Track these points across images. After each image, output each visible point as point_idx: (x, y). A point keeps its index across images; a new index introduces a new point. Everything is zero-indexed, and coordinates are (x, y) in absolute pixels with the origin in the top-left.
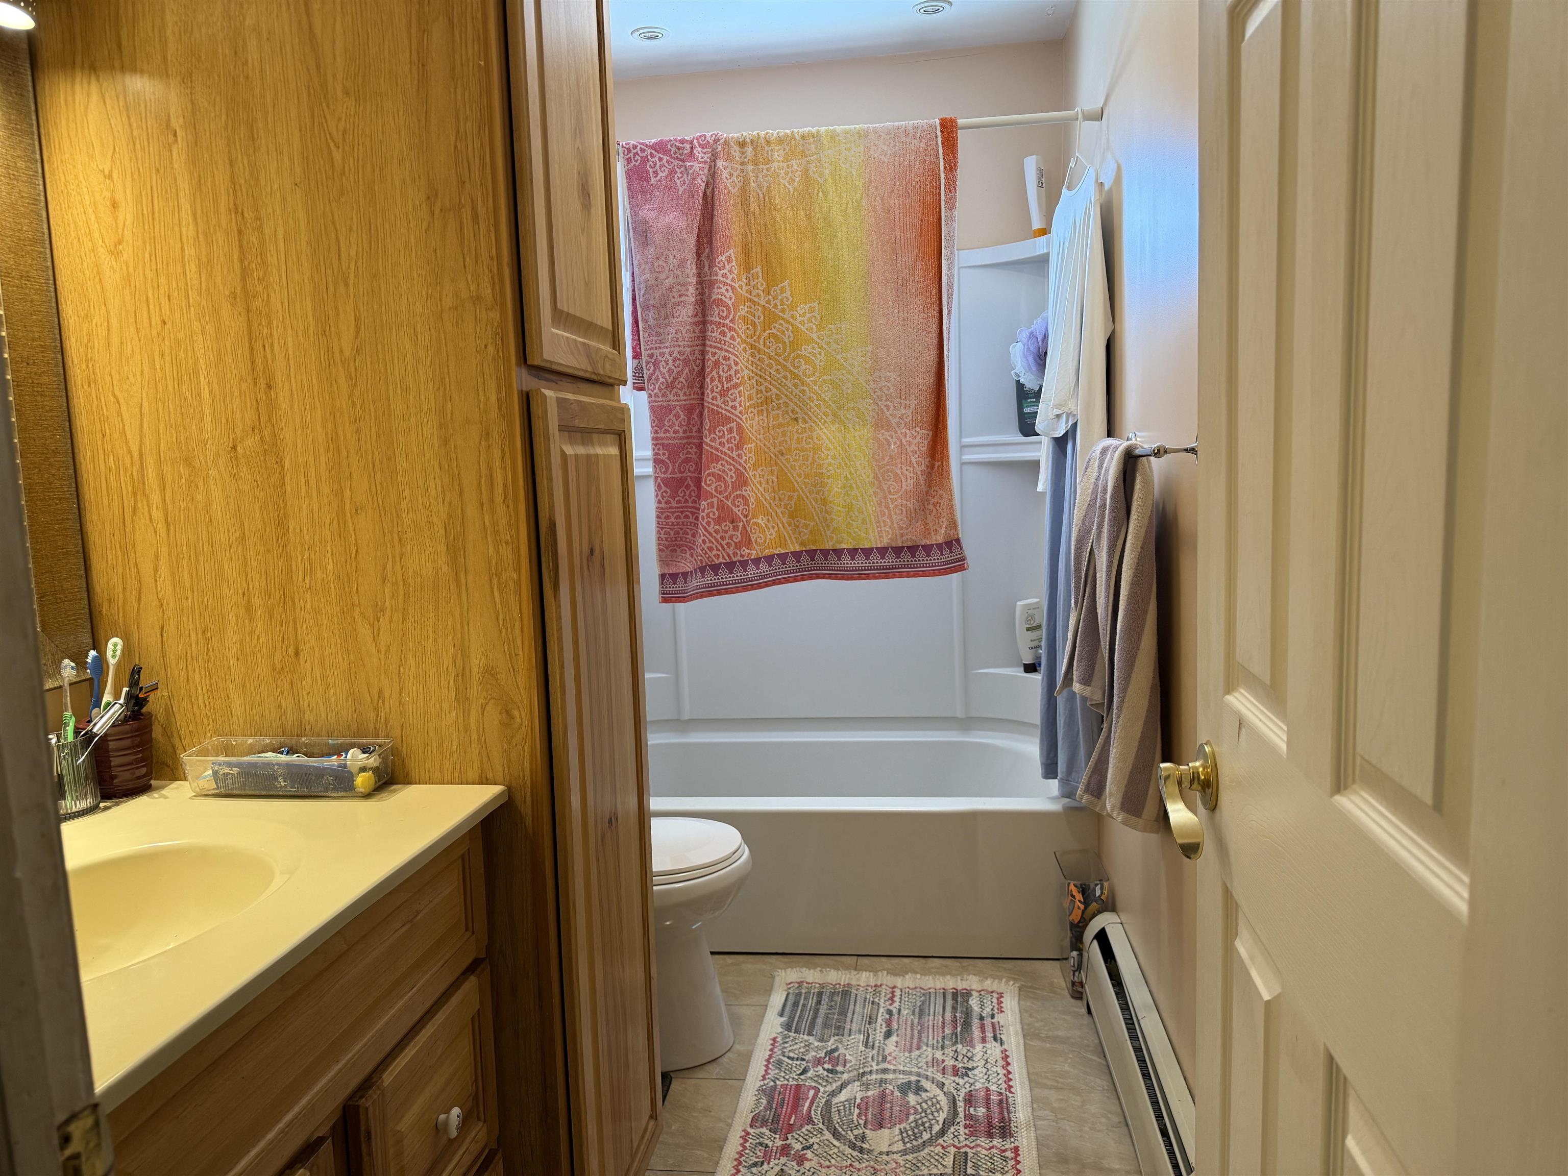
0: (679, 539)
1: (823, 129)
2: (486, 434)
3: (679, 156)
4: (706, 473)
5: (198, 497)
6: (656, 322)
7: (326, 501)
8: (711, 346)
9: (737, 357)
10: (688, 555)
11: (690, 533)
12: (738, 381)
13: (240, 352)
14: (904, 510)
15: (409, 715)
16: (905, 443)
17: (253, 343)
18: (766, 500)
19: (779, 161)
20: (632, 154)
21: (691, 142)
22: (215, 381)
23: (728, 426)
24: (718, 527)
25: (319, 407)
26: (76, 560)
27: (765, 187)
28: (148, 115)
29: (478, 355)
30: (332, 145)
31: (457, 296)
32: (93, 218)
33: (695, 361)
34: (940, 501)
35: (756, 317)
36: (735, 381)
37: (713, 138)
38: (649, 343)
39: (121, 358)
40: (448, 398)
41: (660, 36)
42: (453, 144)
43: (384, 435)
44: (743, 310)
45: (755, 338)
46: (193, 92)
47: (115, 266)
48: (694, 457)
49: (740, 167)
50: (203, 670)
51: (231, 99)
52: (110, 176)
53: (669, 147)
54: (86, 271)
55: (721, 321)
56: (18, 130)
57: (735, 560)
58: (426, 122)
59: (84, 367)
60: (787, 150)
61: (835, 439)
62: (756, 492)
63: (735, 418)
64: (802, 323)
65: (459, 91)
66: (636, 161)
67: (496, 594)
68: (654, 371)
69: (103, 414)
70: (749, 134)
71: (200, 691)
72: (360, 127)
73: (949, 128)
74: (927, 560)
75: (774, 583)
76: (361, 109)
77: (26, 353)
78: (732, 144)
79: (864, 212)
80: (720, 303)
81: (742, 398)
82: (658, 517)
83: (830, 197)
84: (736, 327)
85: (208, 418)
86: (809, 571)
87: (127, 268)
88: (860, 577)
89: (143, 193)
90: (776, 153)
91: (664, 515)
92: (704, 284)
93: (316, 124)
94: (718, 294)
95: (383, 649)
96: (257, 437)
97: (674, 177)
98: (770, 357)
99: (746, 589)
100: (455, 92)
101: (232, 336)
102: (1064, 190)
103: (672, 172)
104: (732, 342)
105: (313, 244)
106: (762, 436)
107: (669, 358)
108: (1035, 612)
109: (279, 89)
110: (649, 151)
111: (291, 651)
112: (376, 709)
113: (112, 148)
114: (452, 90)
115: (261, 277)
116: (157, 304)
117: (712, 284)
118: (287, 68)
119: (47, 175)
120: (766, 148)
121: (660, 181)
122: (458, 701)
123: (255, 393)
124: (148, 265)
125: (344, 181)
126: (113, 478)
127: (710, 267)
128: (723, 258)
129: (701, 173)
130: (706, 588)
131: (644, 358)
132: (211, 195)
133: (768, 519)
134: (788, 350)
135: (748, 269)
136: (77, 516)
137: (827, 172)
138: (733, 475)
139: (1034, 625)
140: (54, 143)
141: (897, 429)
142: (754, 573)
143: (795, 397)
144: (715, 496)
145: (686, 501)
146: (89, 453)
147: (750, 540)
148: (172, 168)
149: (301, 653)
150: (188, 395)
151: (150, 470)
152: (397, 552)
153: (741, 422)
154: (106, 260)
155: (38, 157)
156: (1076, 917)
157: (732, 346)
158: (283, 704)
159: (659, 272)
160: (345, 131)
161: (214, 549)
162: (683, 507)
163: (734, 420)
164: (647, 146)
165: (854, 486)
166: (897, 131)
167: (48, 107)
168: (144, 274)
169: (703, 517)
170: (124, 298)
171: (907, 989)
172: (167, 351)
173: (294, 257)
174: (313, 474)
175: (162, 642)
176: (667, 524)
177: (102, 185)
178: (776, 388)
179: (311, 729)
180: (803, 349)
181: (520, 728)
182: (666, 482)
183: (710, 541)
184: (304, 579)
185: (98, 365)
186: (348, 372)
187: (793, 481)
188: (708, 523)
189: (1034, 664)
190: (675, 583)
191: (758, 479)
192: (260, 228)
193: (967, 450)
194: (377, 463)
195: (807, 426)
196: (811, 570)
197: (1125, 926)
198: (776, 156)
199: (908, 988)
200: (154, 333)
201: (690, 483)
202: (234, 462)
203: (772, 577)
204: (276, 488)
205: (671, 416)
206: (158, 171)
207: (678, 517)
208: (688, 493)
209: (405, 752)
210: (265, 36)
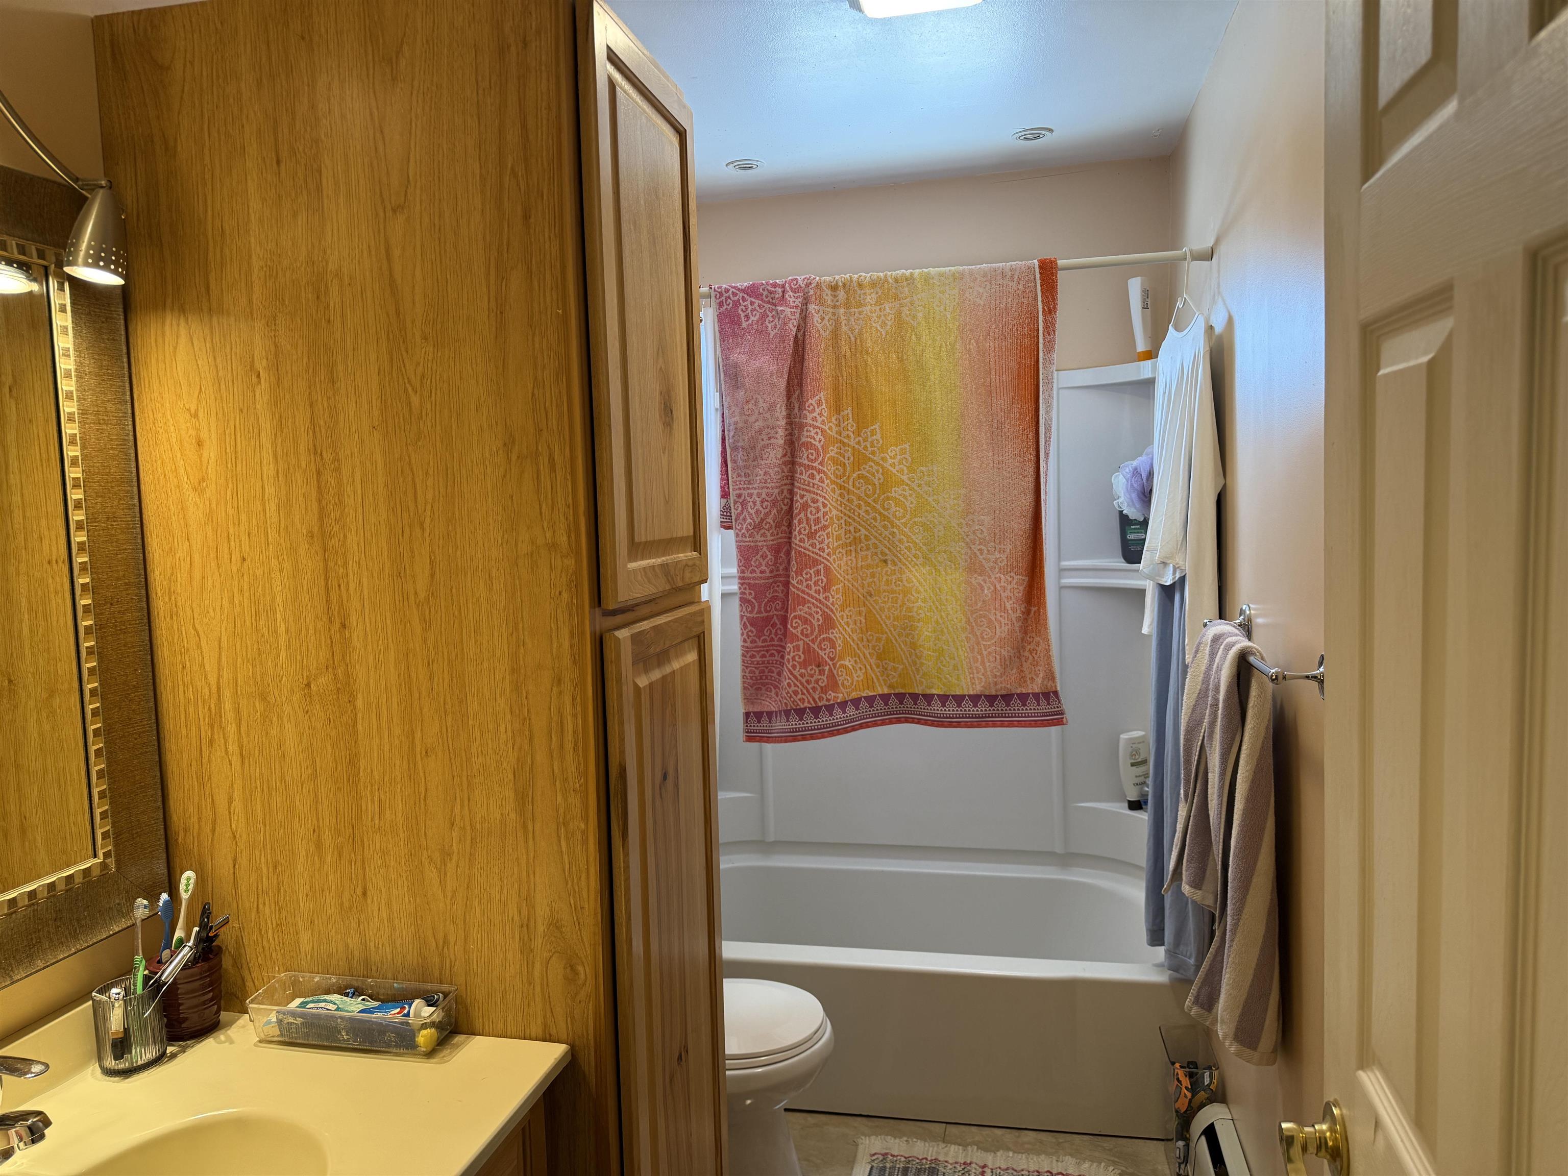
0: (764, 678)
1: (917, 272)
2: (558, 680)
3: (771, 300)
4: (792, 615)
5: (272, 732)
6: (745, 463)
7: (397, 742)
8: (799, 488)
9: (826, 499)
10: (773, 694)
11: (776, 671)
12: (826, 523)
13: (315, 590)
14: (998, 657)
15: (473, 963)
16: (999, 588)
17: (329, 582)
18: (853, 640)
19: (871, 305)
20: (724, 298)
21: (783, 286)
22: (291, 619)
23: (816, 569)
24: (803, 671)
25: (392, 648)
26: (154, 792)
27: (857, 331)
28: (233, 357)
29: (552, 602)
30: (410, 389)
31: (533, 543)
32: (179, 455)
33: (783, 500)
34: (1037, 648)
35: (846, 458)
36: (823, 522)
37: (805, 283)
38: (738, 483)
39: (202, 592)
40: (521, 644)
41: (755, 166)
42: (530, 392)
43: (456, 678)
44: (833, 451)
45: (845, 478)
46: (277, 334)
47: (199, 503)
48: (781, 595)
49: (832, 310)
50: (273, 905)
51: (313, 342)
52: (196, 416)
53: (761, 291)
54: (171, 506)
55: (810, 463)
56: (108, 375)
57: (820, 704)
58: (504, 369)
59: (167, 599)
60: (880, 294)
61: (926, 582)
62: (844, 633)
63: (822, 560)
64: (893, 465)
65: (537, 339)
66: (728, 305)
67: (564, 844)
68: (742, 511)
69: (184, 647)
70: (842, 277)
71: (269, 924)
72: (438, 372)
73: (1048, 270)
74: (1023, 710)
75: (861, 727)
76: (439, 355)
77: (110, 594)
78: (824, 288)
79: (958, 355)
80: (809, 446)
81: (831, 540)
82: (743, 655)
83: (923, 340)
84: (825, 469)
85: (283, 655)
86: (897, 714)
87: (210, 505)
88: (950, 725)
89: (227, 433)
90: (869, 297)
91: (749, 654)
92: (794, 427)
93: (395, 368)
94: (807, 437)
95: (449, 894)
96: (331, 676)
97: (765, 321)
98: (859, 498)
99: (832, 734)
100: (533, 341)
101: (309, 574)
102: (1171, 329)
103: (764, 316)
104: (820, 484)
105: (390, 486)
106: (850, 576)
107: (757, 499)
108: (1140, 746)
109: (359, 332)
110: (741, 295)
111: (359, 891)
112: (441, 955)
113: (199, 387)
114: (530, 338)
115: (338, 517)
116: (237, 541)
117: (801, 426)
118: (367, 311)
119: (137, 413)
120: (859, 292)
121: (752, 325)
122: (522, 952)
123: (329, 631)
124: (229, 502)
125: (421, 424)
126: (191, 709)
127: (801, 409)
128: (813, 401)
129: (793, 317)
130: (790, 732)
131: (732, 497)
132: (291, 435)
133: (856, 661)
134: (878, 492)
135: (838, 410)
136: (156, 748)
137: (920, 315)
138: (820, 618)
139: (1140, 760)
140: (144, 380)
141: (991, 574)
142: (840, 718)
143: (884, 538)
144: (801, 639)
145: (772, 640)
146: (169, 684)
147: (836, 683)
148: (255, 408)
149: (369, 893)
150: (265, 631)
151: (227, 703)
152: (466, 796)
153: (829, 564)
154: (191, 497)
155: (128, 398)
156: (1183, 1105)
157: (821, 488)
158: (350, 945)
159: (749, 415)
160: (423, 376)
161: (287, 784)
162: (768, 646)
163: (821, 563)
164: (739, 290)
165: (945, 630)
166: (994, 274)
167: (139, 348)
168: (226, 511)
169: (788, 661)
170: (206, 533)
171: (999, 1171)
172: (246, 587)
173: (371, 498)
174: (385, 716)
175: (234, 873)
176: (752, 663)
177: (188, 424)
178: (866, 529)
179: (377, 970)
180: (893, 492)
181: (584, 984)
182: (753, 622)
183: (796, 685)
184: (373, 819)
185: (180, 598)
186: (422, 615)
187: (882, 622)
188: (794, 666)
189: (1139, 801)
190: (759, 722)
191: (846, 620)
192: (338, 470)
193: (1066, 573)
194: (449, 706)
195: (897, 568)
196: (900, 714)
197: (1235, 1122)
198: (868, 299)
199: (1000, 1168)
200: (234, 569)
201: (777, 621)
202: (308, 699)
203: (859, 720)
204: (348, 727)
205: (758, 557)
206: (241, 411)
207: (763, 656)
208: (773, 631)
209: (469, 1000)
210: (346, 280)
